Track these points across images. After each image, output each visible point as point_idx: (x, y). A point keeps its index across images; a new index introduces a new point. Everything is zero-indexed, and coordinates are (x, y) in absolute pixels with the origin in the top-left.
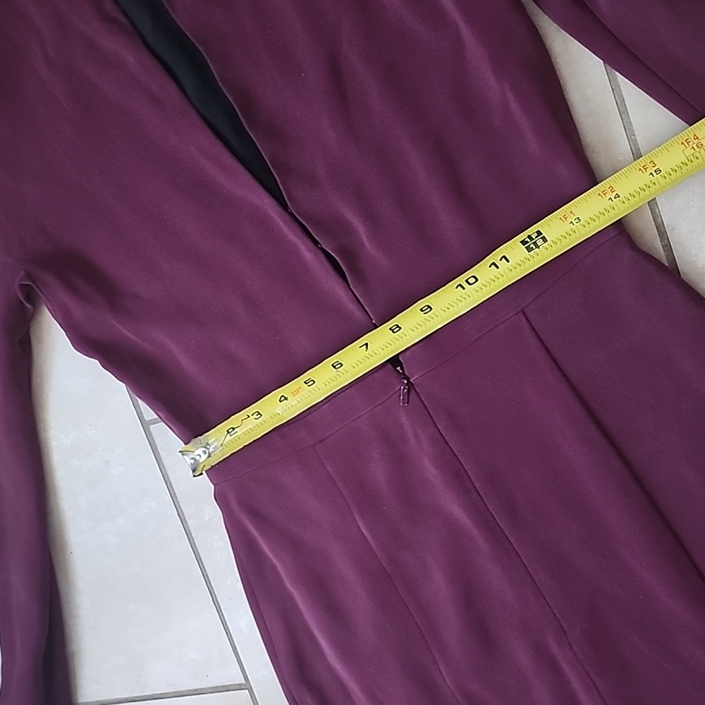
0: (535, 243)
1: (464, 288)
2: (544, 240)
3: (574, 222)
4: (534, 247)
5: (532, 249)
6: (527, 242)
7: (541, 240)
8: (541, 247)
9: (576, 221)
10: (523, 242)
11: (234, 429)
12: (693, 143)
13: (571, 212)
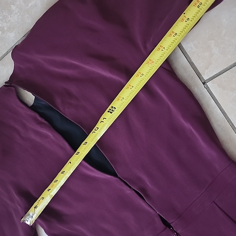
0: (112, 110)
1: (95, 132)
2: (115, 108)
3: (122, 99)
4: (112, 111)
5: (112, 112)
6: (110, 111)
7: (114, 109)
8: (115, 111)
9: (123, 99)
10: (108, 112)
11: (36, 206)
12: (150, 62)
13: (120, 97)
